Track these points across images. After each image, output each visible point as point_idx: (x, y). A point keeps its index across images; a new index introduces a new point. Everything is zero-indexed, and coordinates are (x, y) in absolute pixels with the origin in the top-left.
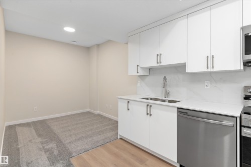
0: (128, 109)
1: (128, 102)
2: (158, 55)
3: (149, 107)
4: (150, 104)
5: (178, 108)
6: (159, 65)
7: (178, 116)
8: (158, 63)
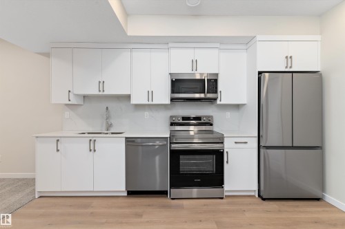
0: (58, 150)
1: (58, 141)
2: (100, 82)
3: (92, 142)
4: (94, 139)
5: (126, 138)
6: (101, 93)
7: (126, 146)
8: (100, 91)
